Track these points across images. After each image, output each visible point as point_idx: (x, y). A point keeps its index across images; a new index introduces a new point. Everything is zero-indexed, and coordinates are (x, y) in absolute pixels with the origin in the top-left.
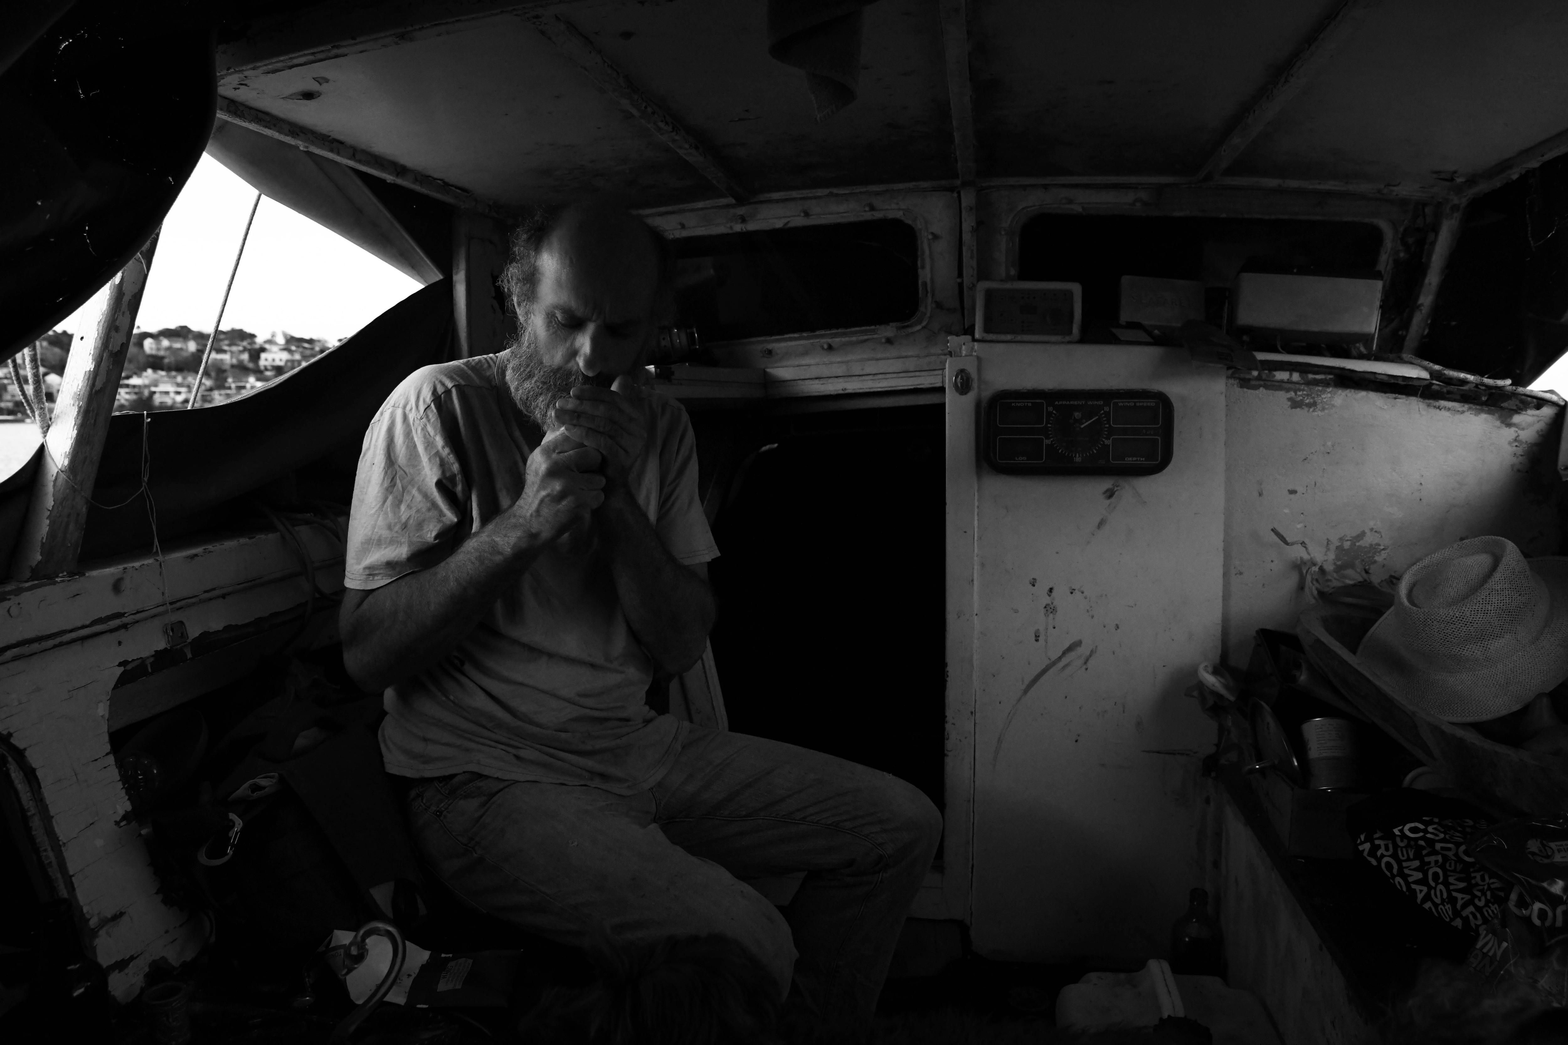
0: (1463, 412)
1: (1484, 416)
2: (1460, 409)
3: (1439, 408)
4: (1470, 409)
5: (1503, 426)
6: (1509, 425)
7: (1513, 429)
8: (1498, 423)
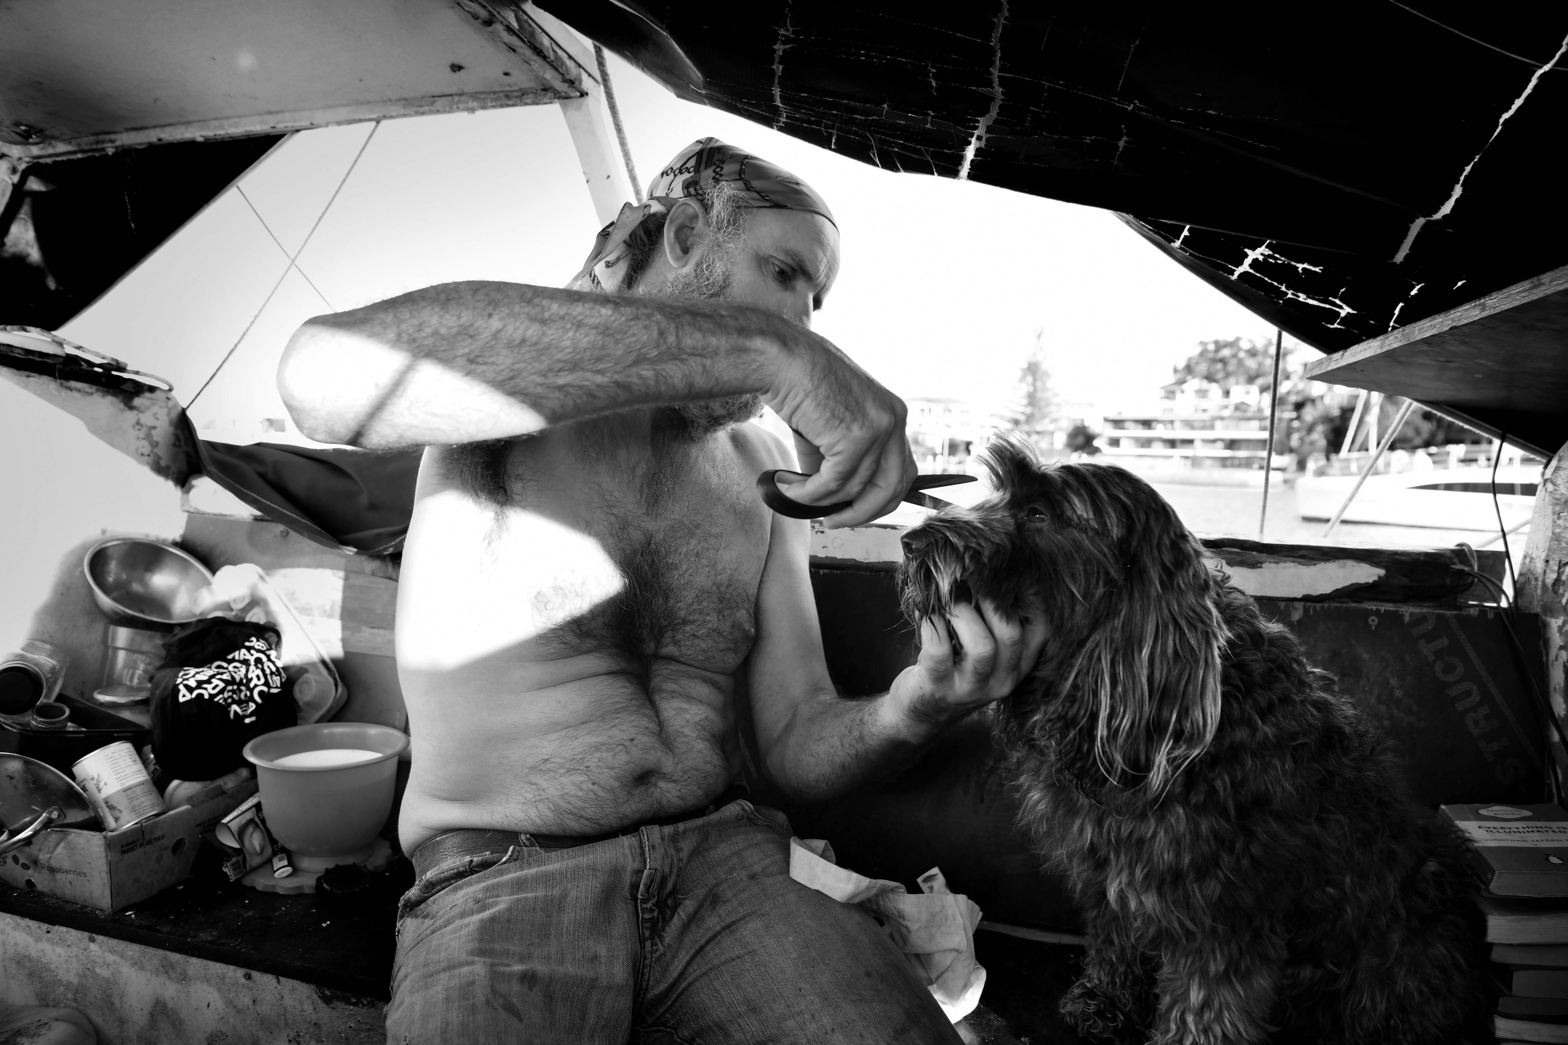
0: (91, 394)
1: (110, 399)
2: (89, 391)
3: (70, 389)
4: (98, 390)
5: (126, 408)
6: (131, 408)
7: (135, 412)
8: (122, 406)
